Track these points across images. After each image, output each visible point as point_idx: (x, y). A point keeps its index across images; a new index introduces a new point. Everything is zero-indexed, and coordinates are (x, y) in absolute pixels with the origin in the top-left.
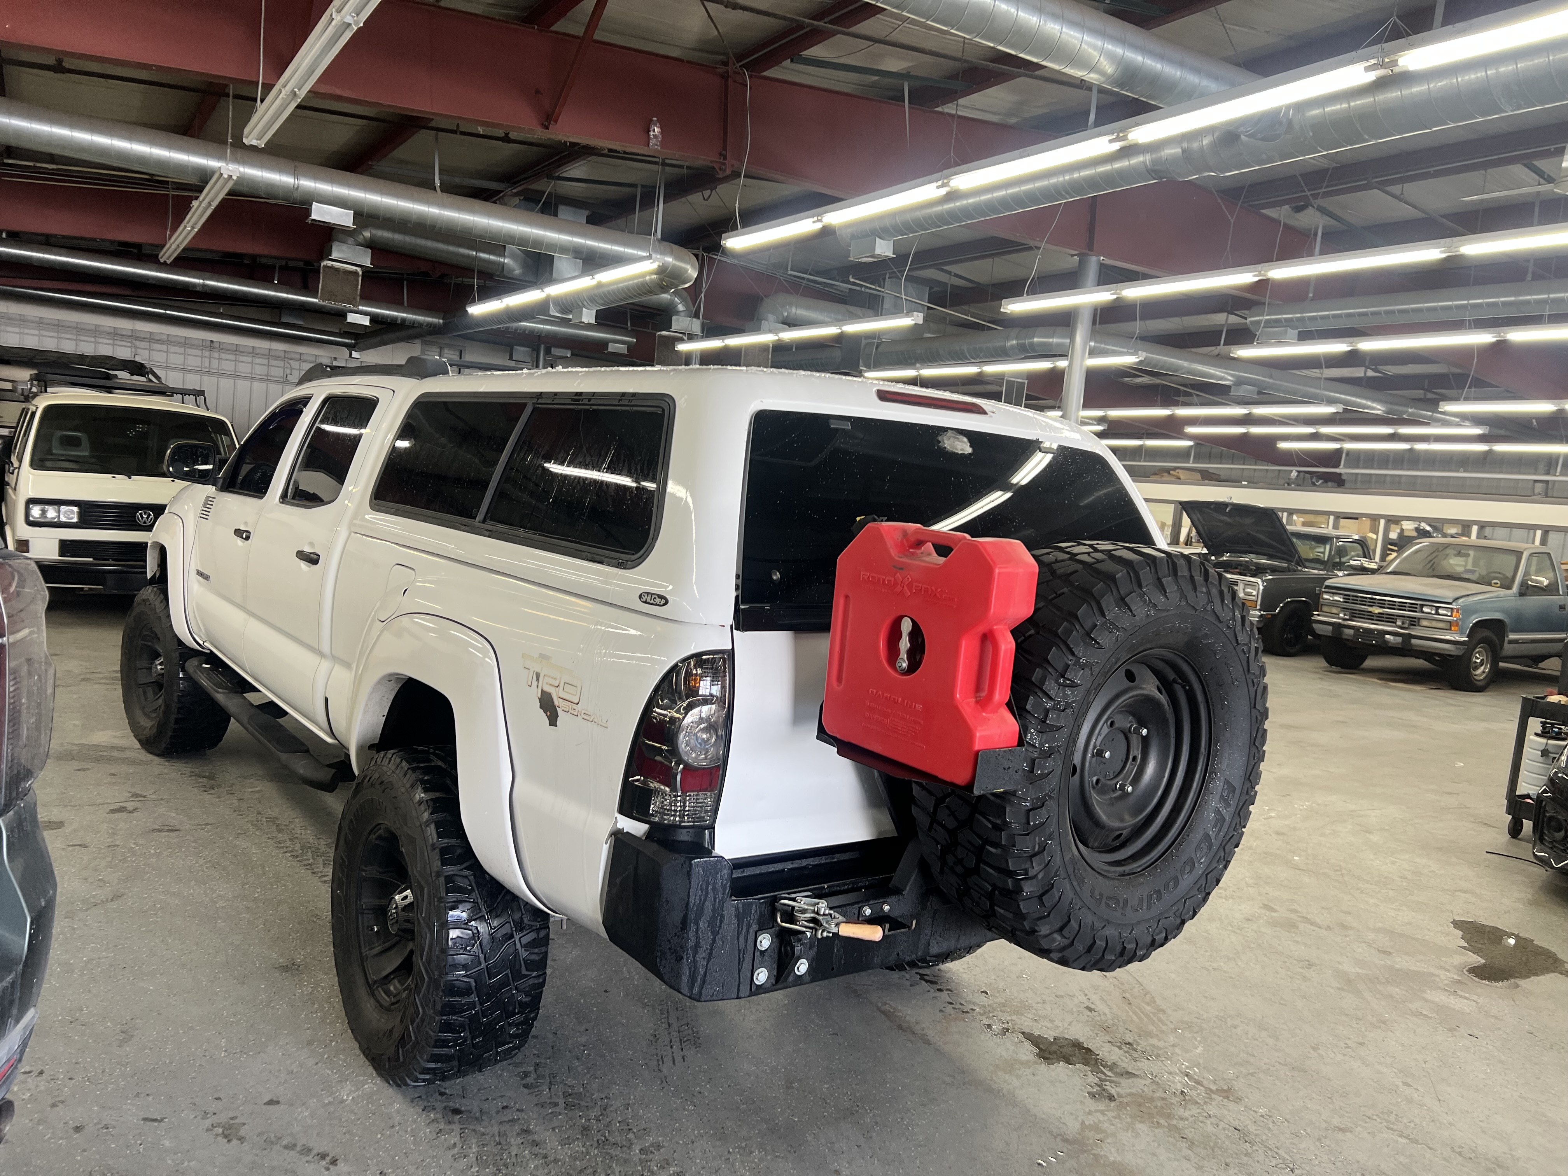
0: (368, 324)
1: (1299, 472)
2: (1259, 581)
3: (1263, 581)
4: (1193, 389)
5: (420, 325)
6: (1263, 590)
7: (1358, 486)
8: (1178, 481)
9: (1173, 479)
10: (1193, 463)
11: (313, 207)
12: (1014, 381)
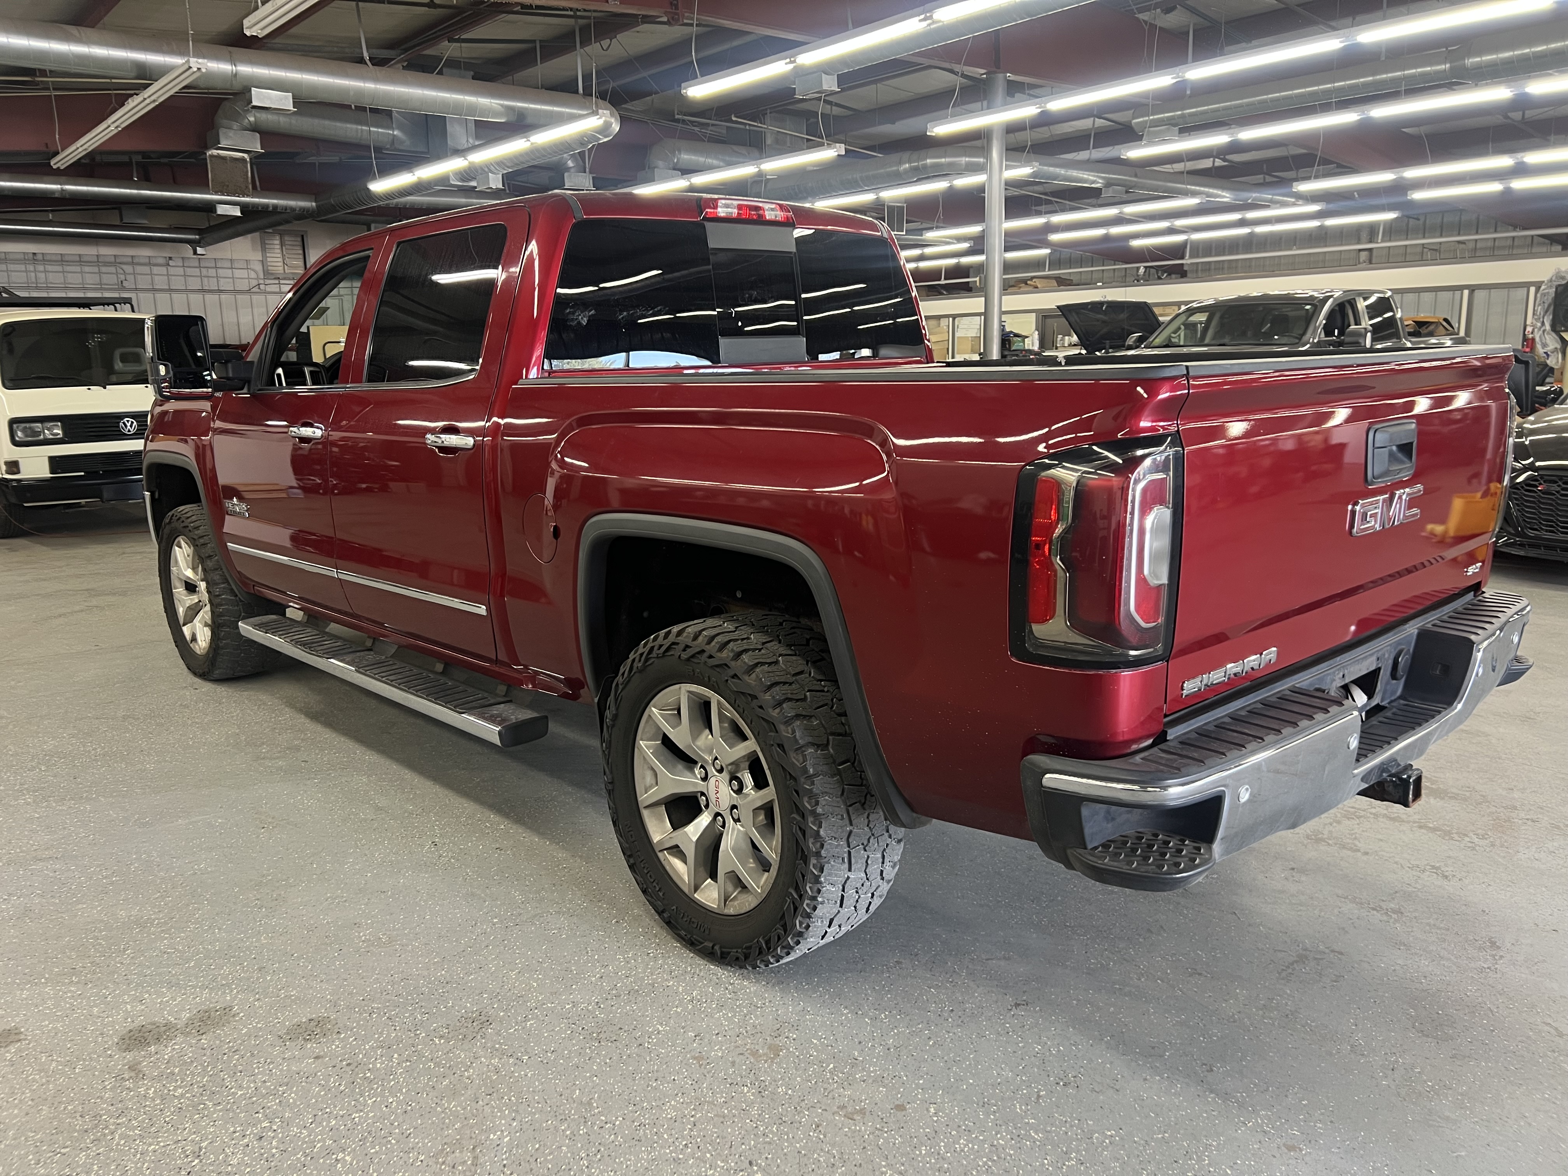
0: (239, 214)
1: (1146, 267)
4: (1053, 197)
5: (293, 209)
7: (1200, 275)
8: (1036, 289)
9: (1031, 289)
10: (1049, 270)
11: (253, 92)
12: (894, 206)
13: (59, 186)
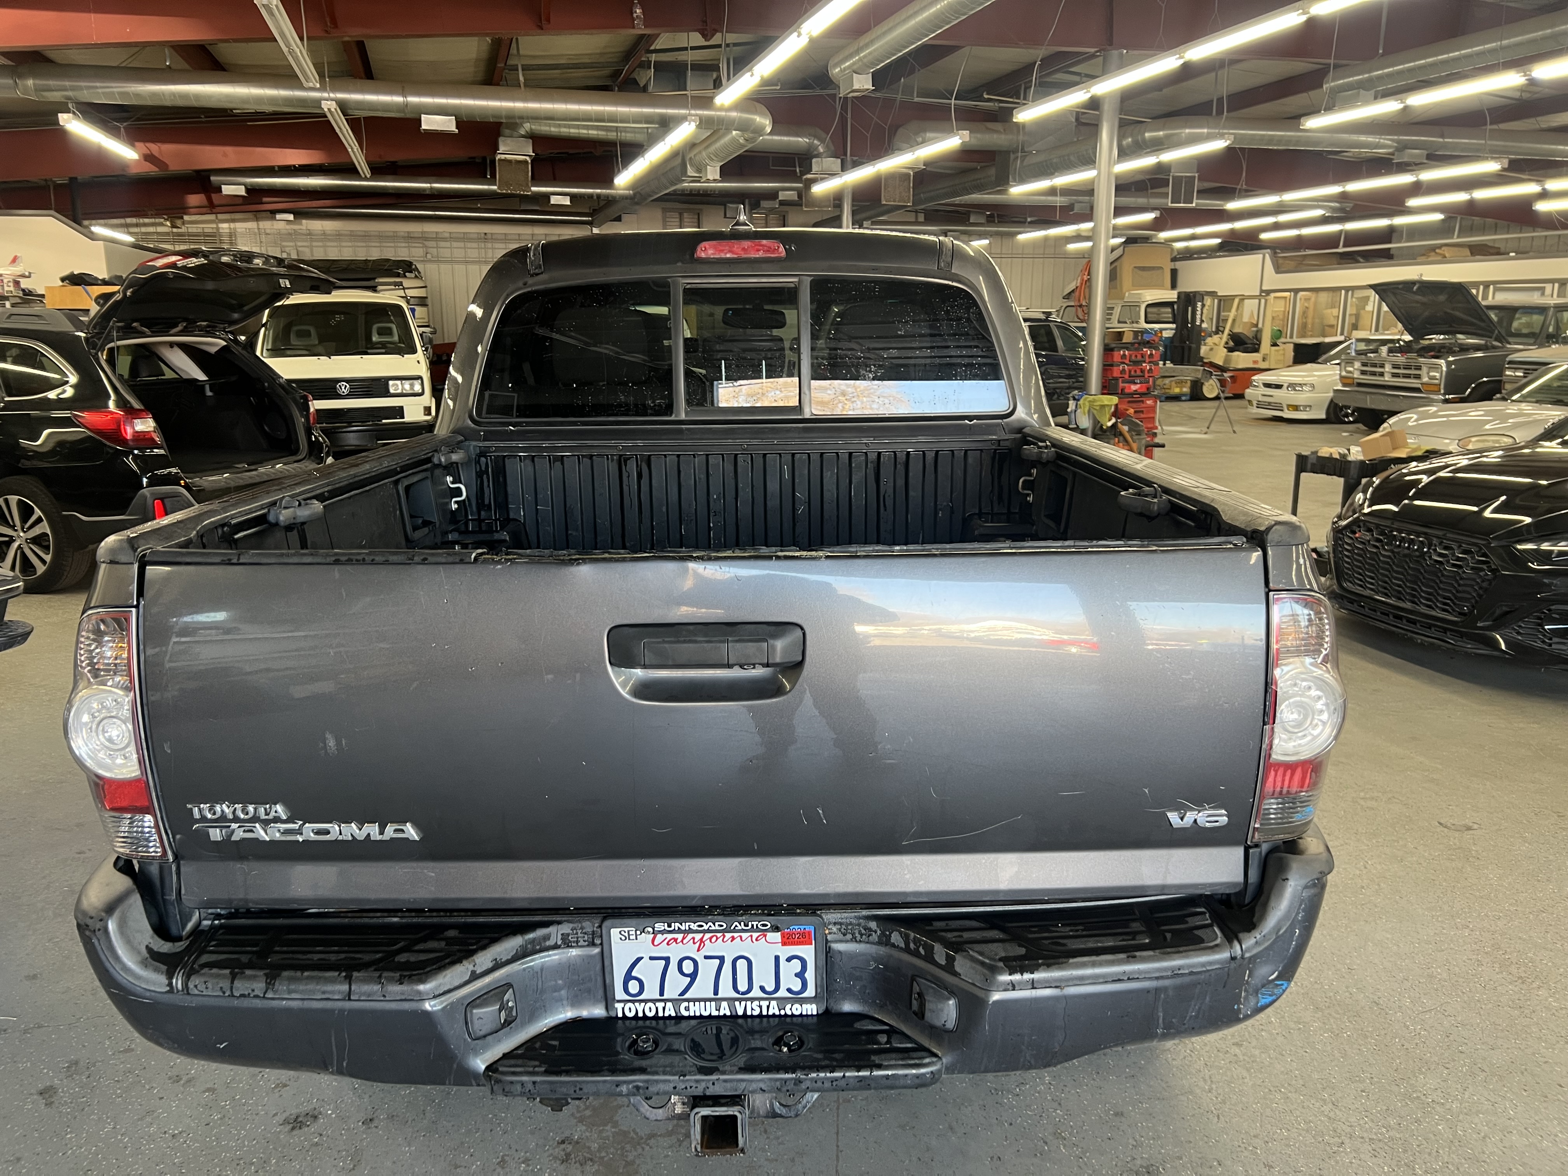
0: (569, 203)
2: (1442, 362)
3: (1449, 364)
6: (1448, 373)
8: (1444, 260)
9: (1439, 258)
10: (1458, 237)
11: (423, 119)
12: (1182, 177)
13: (429, 185)
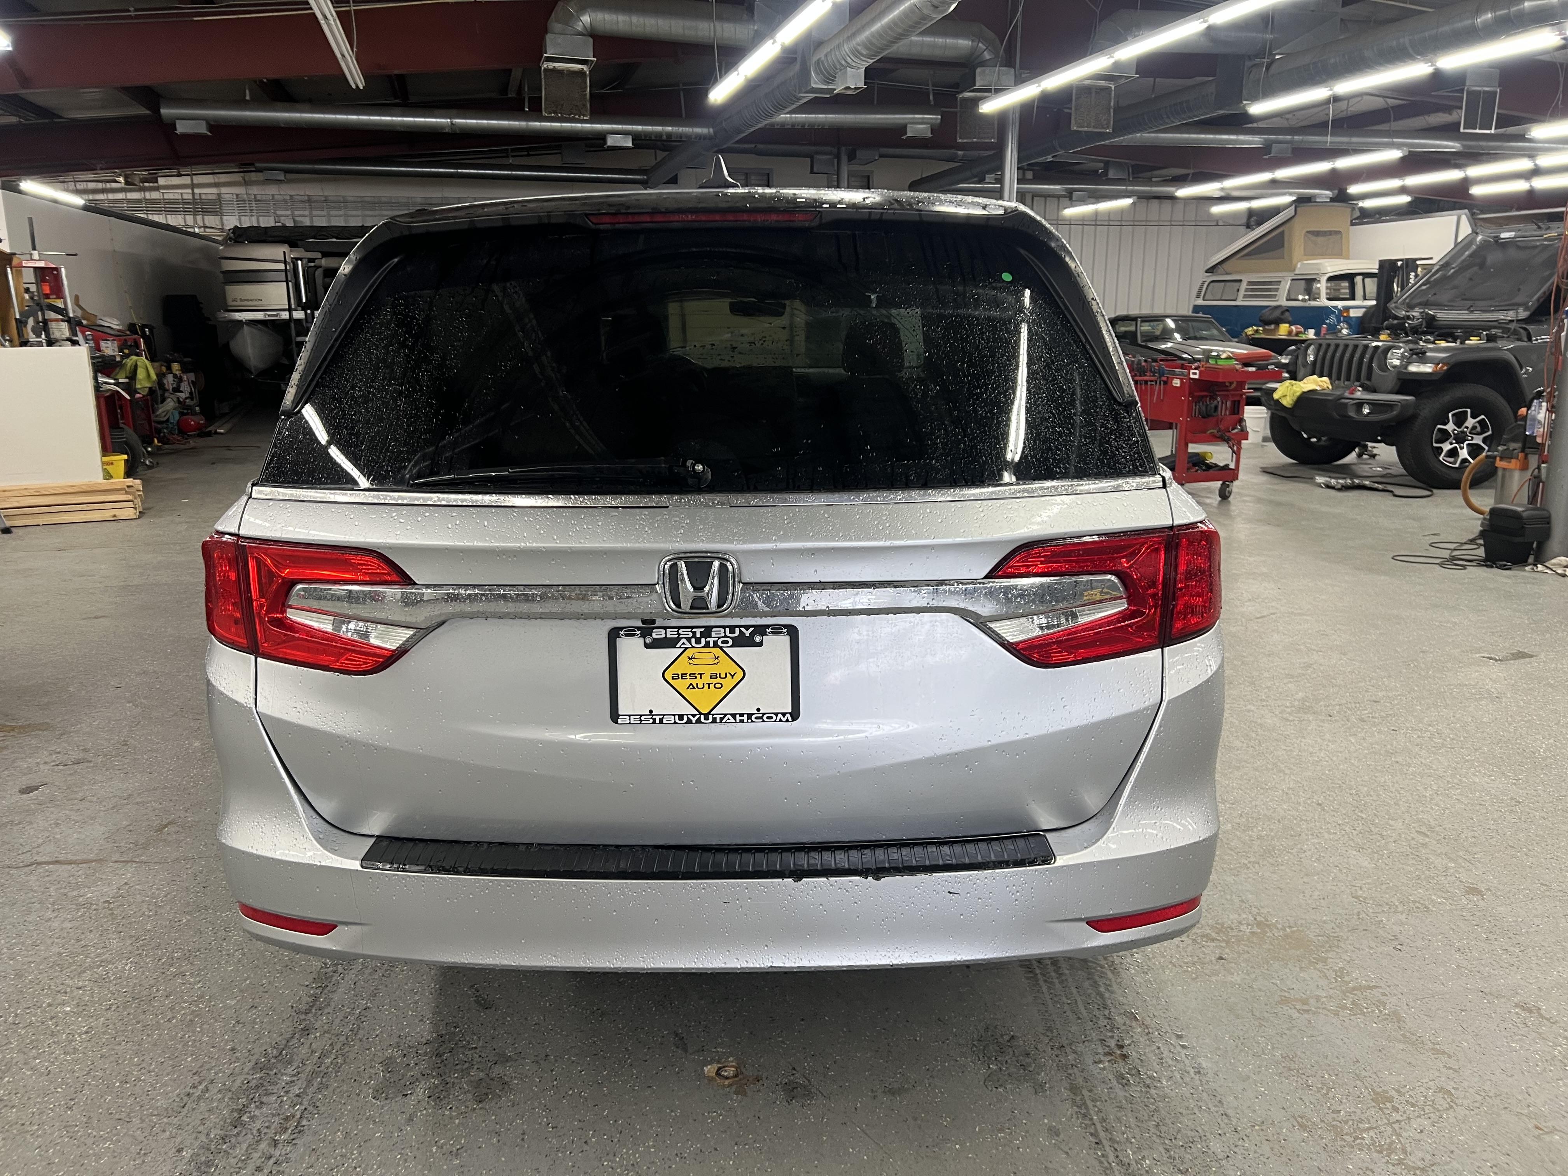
0: (630, 144)
12: (1480, 92)
13: (448, 121)
